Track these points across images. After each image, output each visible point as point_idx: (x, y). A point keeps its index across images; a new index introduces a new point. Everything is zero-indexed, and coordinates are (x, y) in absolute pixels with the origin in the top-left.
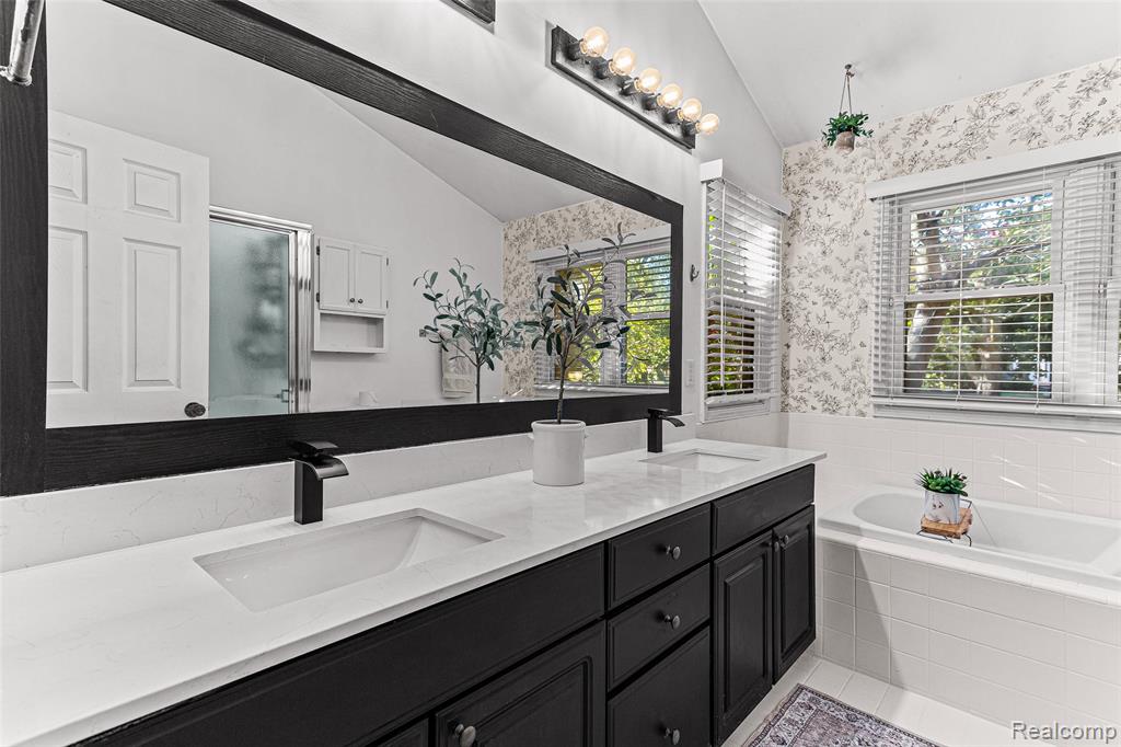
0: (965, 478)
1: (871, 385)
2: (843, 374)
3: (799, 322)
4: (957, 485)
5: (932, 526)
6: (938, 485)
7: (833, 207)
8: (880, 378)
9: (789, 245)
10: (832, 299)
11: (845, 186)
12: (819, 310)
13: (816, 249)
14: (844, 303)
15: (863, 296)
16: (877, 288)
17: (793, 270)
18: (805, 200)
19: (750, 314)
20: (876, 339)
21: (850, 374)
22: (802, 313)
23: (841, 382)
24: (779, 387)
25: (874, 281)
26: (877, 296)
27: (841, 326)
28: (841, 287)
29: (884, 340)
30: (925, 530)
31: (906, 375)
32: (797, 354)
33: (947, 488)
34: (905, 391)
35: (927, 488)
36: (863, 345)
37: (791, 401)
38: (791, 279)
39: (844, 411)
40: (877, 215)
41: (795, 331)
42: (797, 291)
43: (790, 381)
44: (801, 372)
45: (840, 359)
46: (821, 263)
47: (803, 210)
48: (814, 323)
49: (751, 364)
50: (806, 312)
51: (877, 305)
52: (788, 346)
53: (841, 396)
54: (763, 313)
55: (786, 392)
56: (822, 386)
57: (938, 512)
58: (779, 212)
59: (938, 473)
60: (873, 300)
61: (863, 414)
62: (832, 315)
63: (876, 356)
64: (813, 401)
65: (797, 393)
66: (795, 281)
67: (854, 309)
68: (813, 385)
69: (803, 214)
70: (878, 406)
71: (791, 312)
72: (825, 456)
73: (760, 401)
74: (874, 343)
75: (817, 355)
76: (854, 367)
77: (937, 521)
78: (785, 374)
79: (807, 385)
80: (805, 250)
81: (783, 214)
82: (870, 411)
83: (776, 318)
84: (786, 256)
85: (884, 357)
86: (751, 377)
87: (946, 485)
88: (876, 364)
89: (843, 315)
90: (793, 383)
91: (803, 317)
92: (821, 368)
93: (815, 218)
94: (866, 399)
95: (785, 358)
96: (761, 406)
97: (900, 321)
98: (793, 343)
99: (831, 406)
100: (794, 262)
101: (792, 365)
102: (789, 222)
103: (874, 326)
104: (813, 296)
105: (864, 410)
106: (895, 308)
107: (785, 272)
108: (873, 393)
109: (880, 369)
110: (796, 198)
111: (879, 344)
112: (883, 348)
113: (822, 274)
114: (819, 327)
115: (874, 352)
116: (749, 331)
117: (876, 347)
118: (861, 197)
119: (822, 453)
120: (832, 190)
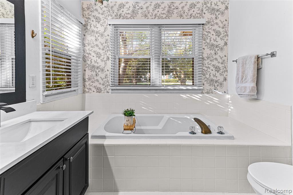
0: (134, 110)
1: (110, 83)
2: (102, 80)
3: (89, 62)
4: (132, 113)
5: (126, 128)
6: (128, 114)
7: (98, 25)
8: (113, 81)
9: (85, 35)
10: (98, 55)
11: (102, 19)
12: (95, 59)
13: (93, 38)
14: (102, 57)
15: (108, 55)
16: (112, 53)
17: (86, 44)
18: (89, 21)
19: (69, 58)
20: (112, 69)
21: (104, 80)
22: (90, 59)
23: (102, 82)
24: (82, 85)
25: (111, 50)
26: (112, 55)
27: (102, 64)
28: (101, 52)
29: (113, 69)
30: (125, 129)
31: (119, 80)
32: (88, 73)
33: (130, 115)
34: (119, 85)
35: (125, 115)
36: (108, 70)
37: (86, 90)
38: (85, 48)
39: (103, 92)
40: (111, 30)
41: (87, 65)
42: (88, 52)
43: (86, 83)
44: (89, 79)
45: (102, 75)
46: (95, 43)
47: (89, 24)
48: (93, 63)
49: (70, 77)
50: (91, 59)
51: (112, 58)
52: (85, 70)
53: (102, 87)
54: (75, 58)
55: (85, 86)
56: (96, 84)
57: (128, 122)
58: (80, 22)
59: (128, 110)
60: (110, 56)
61: (108, 92)
62: (99, 61)
63: (112, 74)
64: (93, 89)
65: (88, 87)
66: (87, 48)
67: (105, 59)
68: (93, 84)
69: (89, 26)
70: (112, 90)
71: (86, 59)
72: (93, 112)
73: (74, 90)
74: (111, 70)
75: (94, 73)
76: (106, 78)
77: (128, 125)
78: (84, 80)
79: (91, 84)
80: (90, 38)
81: (81, 23)
82: (110, 91)
83: (80, 60)
84: (83, 39)
85: (114, 74)
86: (70, 82)
87: (130, 114)
88: (112, 77)
89: (102, 61)
90: (87, 83)
91: (90, 61)
92: (96, 78)
93: (93, 28)
94: (109, 87)
95: (84, 75)
96: (74, 92)
97: (118, 64)
98: (87, 69)
99: (99, 90)
100: (86, 42)
101: (87, 77)
102: (84, 27)
103: (111, 65)
104: (93, 54)
105: (109, 91)
106: (116, 60)
107: (84, 45)
108: (111, 86)
109: (112, 78)
110: (87, 20)
111: (112, 70)
112: (113, 72)
113: (95, 47)
114: (95, 64)
115: (111, 73)
116: (69, 64)
117: (112, 71)
118: (106, 24)
119: (92, 111)
120: (98, 20)
